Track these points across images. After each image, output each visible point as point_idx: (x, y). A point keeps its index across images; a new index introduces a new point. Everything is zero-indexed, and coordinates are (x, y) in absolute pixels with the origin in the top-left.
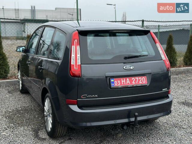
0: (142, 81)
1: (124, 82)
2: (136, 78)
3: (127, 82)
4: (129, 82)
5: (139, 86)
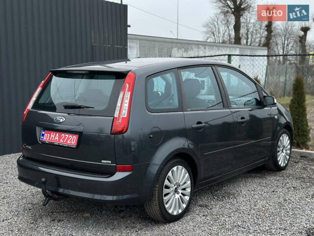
2: (66, 135)
4: (57, 138)
5: (65, 147)
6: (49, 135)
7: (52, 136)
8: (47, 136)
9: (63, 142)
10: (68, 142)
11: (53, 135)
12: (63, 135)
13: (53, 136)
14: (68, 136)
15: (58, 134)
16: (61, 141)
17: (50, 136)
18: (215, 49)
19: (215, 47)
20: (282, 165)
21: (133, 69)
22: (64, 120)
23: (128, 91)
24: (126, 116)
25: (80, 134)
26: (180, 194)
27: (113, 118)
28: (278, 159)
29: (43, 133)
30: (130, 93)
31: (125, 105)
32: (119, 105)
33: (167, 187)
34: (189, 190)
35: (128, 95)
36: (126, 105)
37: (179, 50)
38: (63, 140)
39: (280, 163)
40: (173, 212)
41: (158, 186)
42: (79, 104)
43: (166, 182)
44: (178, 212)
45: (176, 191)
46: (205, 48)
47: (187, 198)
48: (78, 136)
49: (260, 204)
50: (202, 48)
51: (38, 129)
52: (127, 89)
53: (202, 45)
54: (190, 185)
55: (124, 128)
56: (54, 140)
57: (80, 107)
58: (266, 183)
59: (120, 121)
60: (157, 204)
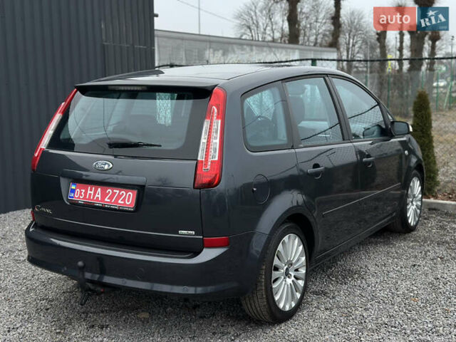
0: (124, 200)
1: (90, 194)
2: (115, 191)
3: (97, 196)
4: (99, 196)
5: (115, 210)
6: (84, 191)
7: (89, 192)
8: (81, 192)
9: (110, 202)
10: (120, 202)
11: (91, 190)
12: (110, 190)
13: (92, 193)
14: (118, 192)
15: (99, 190)
16: (106, 200)
17: (86, 193)
18: (266, 52)
19: (265, 49)
20: (412, 224)
21: (221, 82)
22: (111, 166)
23: (218, 118)
24: (216, 159)
25: (141, 189)
26: (293, 278)
27: (195, 162)
28: (408, 215)
29: (73, 187)
30: (220, 121)
31: (214, 141)
32: (205, 141)
33: (276, 269)
34: (303, 271)
35: (217, 124)
36: (216, 141)
37: (216, 52)
38: (111, 198)
39: (410, 221)
40: (284, 306)
41: (264, 267)
42: (134, 140)
43: (276, 262)
44: (291, 305)
45: (287, 274)
46: (252, 50)
47: (301, 283)
48: (136, 192)
49: (404, 286)
50: (248, 49)
51: (63, 182)
52: (215, 115)
53: (247, 45)
54: (305, 264)
55: (215, 178)
56: (93, 199)
57: (136, 145)
58: (397, 253)
59: (209, 167)
60: (264, 296)
